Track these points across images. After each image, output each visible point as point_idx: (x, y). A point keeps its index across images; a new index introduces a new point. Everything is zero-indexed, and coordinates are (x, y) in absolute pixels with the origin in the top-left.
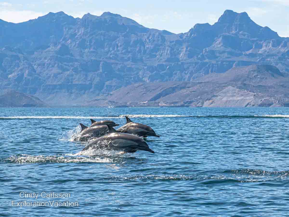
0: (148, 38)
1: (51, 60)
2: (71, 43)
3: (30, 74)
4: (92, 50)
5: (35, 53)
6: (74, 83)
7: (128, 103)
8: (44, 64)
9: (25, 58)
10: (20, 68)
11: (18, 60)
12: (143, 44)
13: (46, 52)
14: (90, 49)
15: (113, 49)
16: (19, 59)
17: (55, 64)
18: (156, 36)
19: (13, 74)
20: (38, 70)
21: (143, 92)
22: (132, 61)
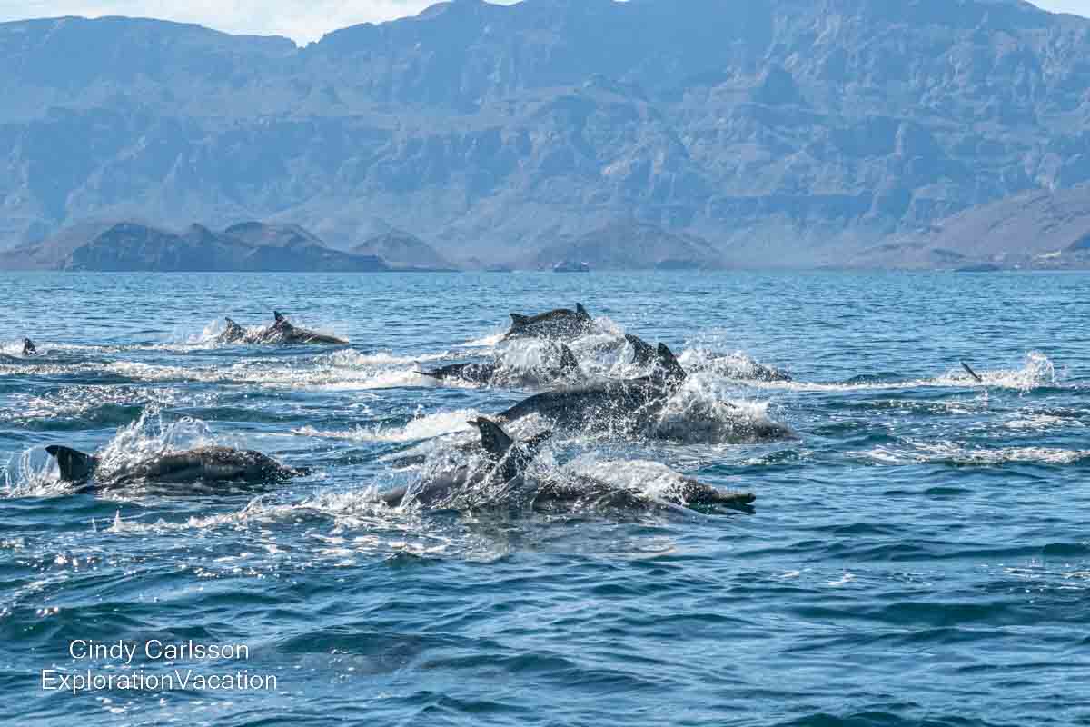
0: (1052, 43)
1: (735, 117)
2: (799, 63)
3: (670, 164)
4: (868, 84)
5: (686, 96)
6: (811, 193)
7: (997, 258)
8: (715, 131)
9: (655, 114)
10: (638, 146)
11: (633, 120)
12: (1033, 63)
13: (719, 93)
14: (861, 82)
15: (938, 83)
16: (635, 116)
17: (749, 130)
18: (1077, 38)
19: (617, 165)
20: (698, 149)
21: (1046, 223)
22: (1001, 122)
